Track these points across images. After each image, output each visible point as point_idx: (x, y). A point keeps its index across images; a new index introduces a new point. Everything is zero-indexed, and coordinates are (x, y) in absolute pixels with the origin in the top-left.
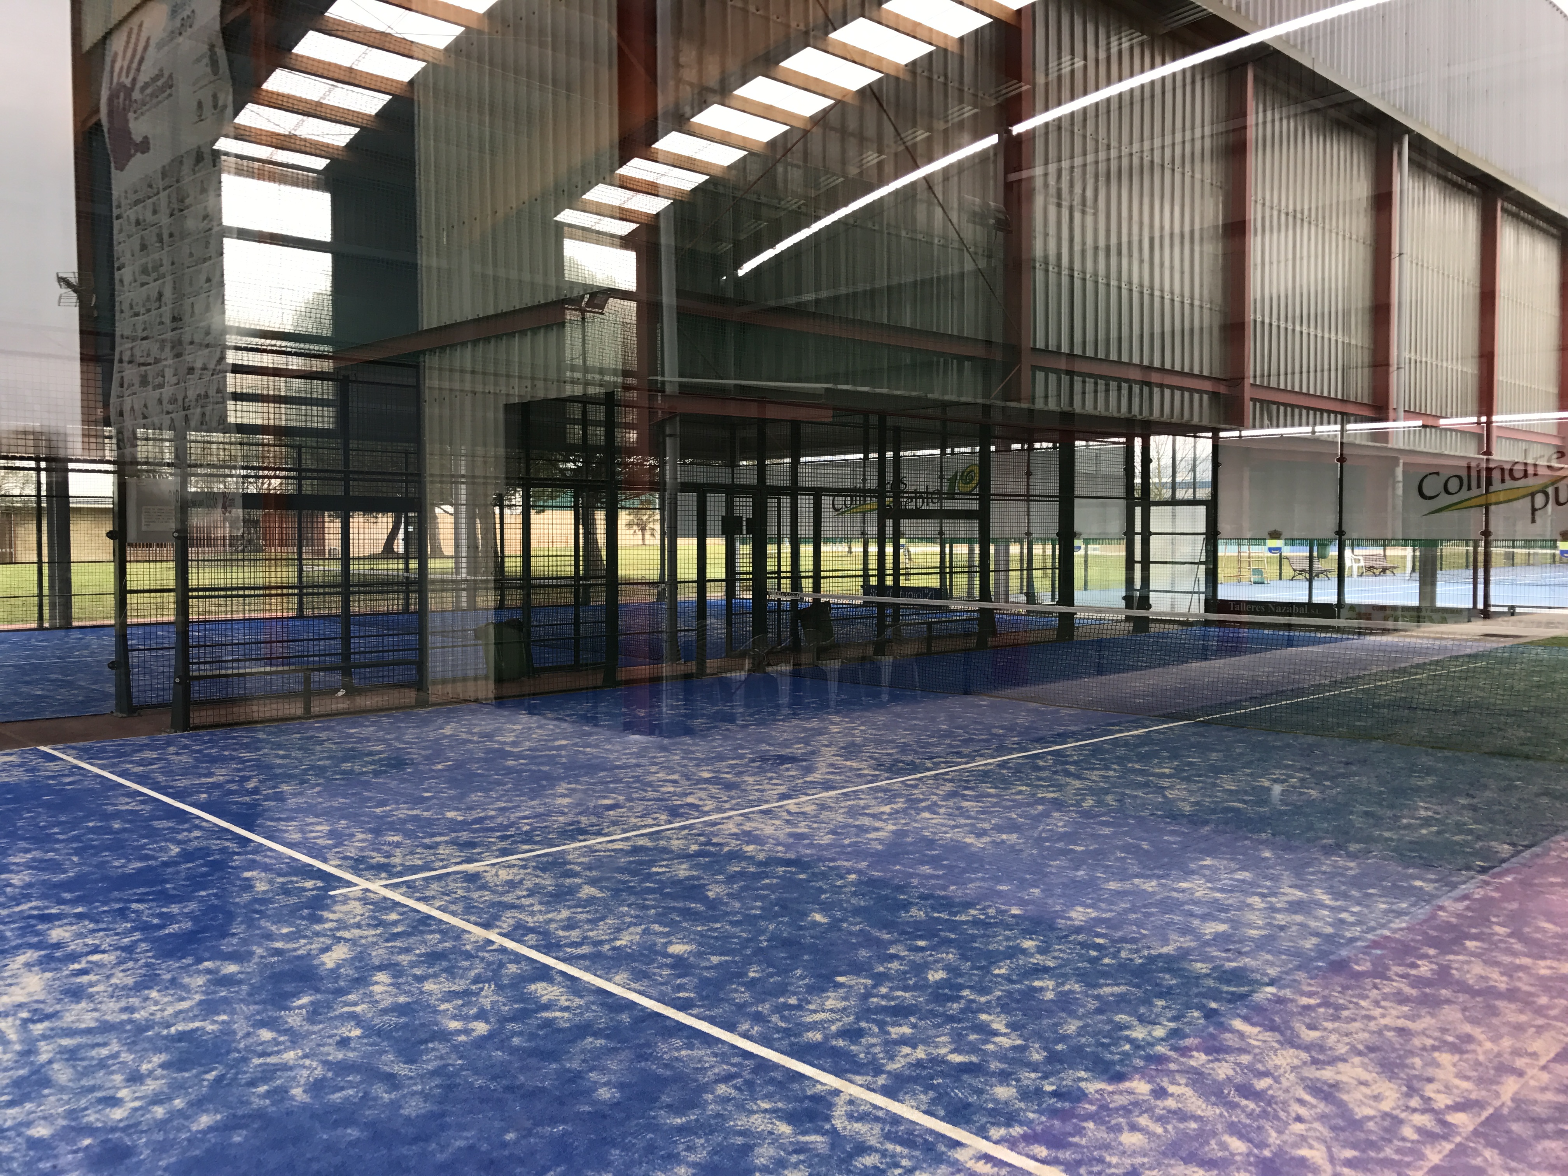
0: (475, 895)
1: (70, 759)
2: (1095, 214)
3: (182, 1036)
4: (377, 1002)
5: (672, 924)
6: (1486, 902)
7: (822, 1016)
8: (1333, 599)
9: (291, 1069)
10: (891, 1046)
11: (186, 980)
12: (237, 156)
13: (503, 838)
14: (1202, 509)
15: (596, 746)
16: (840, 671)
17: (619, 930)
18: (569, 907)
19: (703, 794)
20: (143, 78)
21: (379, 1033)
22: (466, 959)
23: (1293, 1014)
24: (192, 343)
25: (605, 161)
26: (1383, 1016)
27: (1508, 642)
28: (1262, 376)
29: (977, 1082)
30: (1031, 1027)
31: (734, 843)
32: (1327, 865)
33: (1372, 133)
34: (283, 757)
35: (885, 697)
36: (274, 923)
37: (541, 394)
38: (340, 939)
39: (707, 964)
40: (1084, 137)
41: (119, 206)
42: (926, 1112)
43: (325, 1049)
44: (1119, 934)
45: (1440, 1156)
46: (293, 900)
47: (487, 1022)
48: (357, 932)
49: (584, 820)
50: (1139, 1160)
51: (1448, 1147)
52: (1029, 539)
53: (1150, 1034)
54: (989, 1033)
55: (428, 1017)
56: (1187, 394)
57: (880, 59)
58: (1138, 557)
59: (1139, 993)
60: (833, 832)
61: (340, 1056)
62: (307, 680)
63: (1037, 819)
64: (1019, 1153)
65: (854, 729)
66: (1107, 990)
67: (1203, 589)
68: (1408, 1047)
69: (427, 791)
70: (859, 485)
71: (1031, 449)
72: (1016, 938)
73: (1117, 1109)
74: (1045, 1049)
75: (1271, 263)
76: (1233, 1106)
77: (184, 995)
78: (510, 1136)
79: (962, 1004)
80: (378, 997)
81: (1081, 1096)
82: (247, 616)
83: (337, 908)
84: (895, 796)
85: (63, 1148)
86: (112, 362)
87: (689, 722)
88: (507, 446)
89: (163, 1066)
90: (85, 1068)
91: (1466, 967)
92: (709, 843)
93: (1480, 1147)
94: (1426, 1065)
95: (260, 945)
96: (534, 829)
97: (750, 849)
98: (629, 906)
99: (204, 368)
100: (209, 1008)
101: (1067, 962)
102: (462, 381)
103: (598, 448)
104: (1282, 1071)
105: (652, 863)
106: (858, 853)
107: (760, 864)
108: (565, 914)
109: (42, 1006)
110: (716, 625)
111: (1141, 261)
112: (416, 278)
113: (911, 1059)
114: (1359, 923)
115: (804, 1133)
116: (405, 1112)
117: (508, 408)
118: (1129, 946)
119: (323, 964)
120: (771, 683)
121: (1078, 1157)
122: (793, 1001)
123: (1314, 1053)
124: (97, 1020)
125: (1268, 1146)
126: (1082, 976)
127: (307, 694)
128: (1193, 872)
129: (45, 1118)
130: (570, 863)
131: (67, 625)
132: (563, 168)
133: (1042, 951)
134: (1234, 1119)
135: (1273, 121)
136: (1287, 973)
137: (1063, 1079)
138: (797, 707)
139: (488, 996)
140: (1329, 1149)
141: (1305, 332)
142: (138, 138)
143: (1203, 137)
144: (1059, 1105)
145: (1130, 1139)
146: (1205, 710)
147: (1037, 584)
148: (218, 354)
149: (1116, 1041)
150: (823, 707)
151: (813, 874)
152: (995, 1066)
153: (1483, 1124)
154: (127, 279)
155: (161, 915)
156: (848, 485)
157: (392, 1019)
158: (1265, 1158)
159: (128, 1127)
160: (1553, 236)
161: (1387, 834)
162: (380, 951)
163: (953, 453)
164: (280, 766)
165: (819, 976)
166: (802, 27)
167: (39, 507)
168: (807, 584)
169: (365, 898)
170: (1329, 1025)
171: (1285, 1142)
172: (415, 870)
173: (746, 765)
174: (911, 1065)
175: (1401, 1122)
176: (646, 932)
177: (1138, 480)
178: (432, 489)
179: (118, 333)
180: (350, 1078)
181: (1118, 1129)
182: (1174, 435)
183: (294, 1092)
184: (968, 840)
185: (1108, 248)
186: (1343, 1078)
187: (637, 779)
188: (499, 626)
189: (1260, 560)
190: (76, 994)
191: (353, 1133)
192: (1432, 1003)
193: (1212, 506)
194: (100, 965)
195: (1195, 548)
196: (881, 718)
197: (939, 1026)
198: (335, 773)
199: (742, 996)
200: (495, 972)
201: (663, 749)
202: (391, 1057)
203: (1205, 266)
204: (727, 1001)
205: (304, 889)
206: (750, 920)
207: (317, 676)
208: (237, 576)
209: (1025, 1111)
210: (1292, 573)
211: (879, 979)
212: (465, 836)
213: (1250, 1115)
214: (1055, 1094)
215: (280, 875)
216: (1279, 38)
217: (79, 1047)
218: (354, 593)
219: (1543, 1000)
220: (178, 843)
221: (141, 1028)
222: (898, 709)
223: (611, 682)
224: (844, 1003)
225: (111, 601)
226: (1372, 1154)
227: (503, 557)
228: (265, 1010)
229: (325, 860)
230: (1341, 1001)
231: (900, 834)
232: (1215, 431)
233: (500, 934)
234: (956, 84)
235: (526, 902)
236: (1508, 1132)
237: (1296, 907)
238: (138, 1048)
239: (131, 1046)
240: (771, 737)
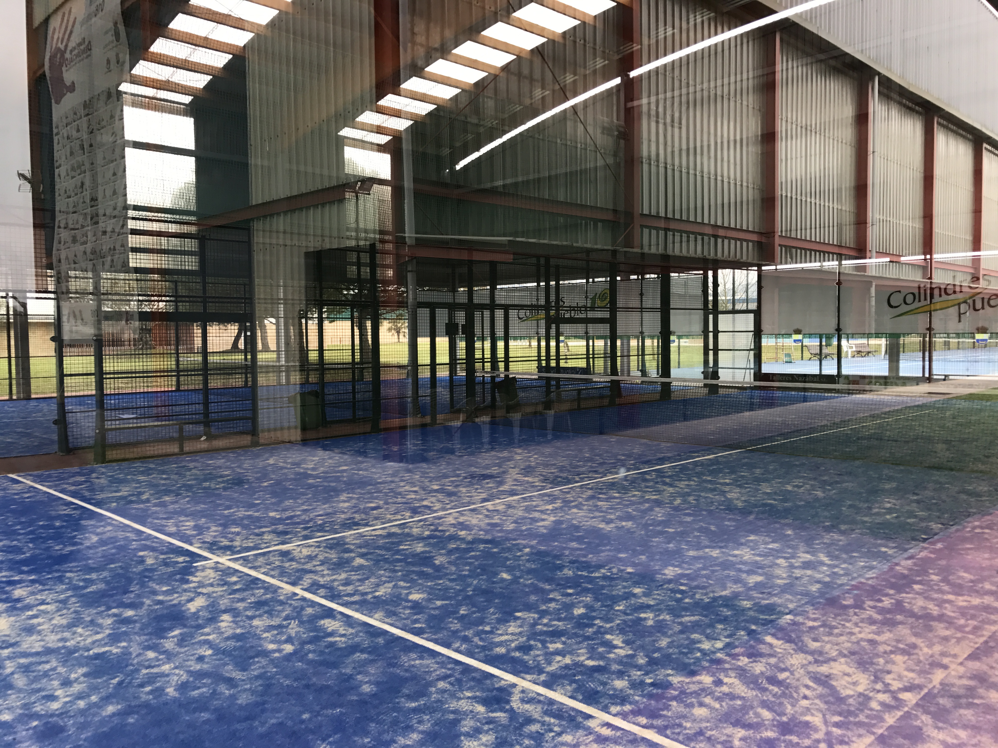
0: (287, 565)
1: (28, 482)
2: (680, 128)
3: (97, 656)
4: (222, 633)
5: (412, 581)
6: (925, 560)
7: (506, 637)
8: (834, 372)
9: (168, 675)
10: (549, 656)
11: (101, 621)
12: (132, 94)
13: (305, 529)
14: (752, 316)
15: (366, 470)
16: (521, 421)
17: (378, 585)
18: (347, 572)
19: (433, 499)
20: (72, 45)
21: (224, 652)
22: (280, 605)
23: (804, 632)
24: (104, 215)
25: (367, 97)
26: (860, 632)
27: (942, 397)
28: (786, 231)
29: (604, 678)
30: (638, 643)
31: (452, 530)
32: (827, 538)
33: (855, 75)
34: (165, 479)
35: (550, 437)
36: (157, 584)
37: (328, 246)
38: (200, 594)
39: (434, 606)
40: (673, 78)
41: (57, 127)
42: (571, 697)
43: (189, 663)
44: (695, 583)
45: (894, 720)
46: (170, 569)
47: (293, 644)
48: (210, 589)
49: (357, 517)
50: (704, 725)
51: (899, 714)
52: (642, 336)
53: (713, 646)
54: (611, 646)
55: (255, 642)
56: (738, 243)
57: (543, 29)
58: (711, 347)
59: (706, 620)
60: (515, 522)
61: (198, 667)
62: (181, 430)
63: (645, 512)
64: (629, 722)
65: (530, 457)
66: (687, 619)
67: (752, 366)
68: (875, 652)
69: (257, 499)
70: (534, 303)
71: (643, 278)
72: (629, 587)
73: (691, 693)
74: (647, 656)
75: (791, 159)
76: (765, 690)
77: (99, 630)
78: (305, 716)
79: (595, 629)
80: (223, 630)
81: (668, 685)
82: (146, 390)
83: (197, 574)
84: (556, 499)
85: (20, 727)
86: (53, 228)
87: (425, 454)
88: (307, 280)
89: (85, 675)
90: (35, 677)
91: (913, 601)
92: (436, 530)
93: (919, 714)
94: (887, 662)
95: (148, 598)
96: (325, 523)
97: (463, 533)
98: (385, 570)
99: (113, 231)
100: (114, 638)
101: (662, 602)
102: (278, 238)
103: (366, 281)
104: (795, 667)
105: (400, 543)
106: (531, 535)
107: (469, 543)
108: (343, 576)
109: (7, 638)
110: (443, 393)
111: (709, 158)
112: (247, 172)
113: (561, 664)
114: (846, 574)
115: (492, 711)
116: (239, 702)
117: (307, 254)
118: (700, 591)
119: (189, 609)
120: (477, 429)
121: (666, 723)
122: (488, 628)
123: (816, 656)
124: (43, 647)
125: (785, 714)
126: (671, 611)
127: (181, 439)
128: (742, 544)
129: (8, 709)
130: (348, 544)
131: (28, 398)
132: (341, 101)
133: (645, 595)
134: (765, 698)
135: (793, 68)
136: (799, 606)
137: (657, 675)
138: (494, 444)
139: (294, 628)
140: (824, 715)
141: (813, 202)
142: (68, 84)
143: (748, 79)
144: (655, 691)
145: (700, 712)
146: (752, 442)
147: (647, 364)
148: (121, 223)
149: (691, 651)
150: (510, 443)
151: (503, 549)
152: (615, 667)
153: (922, 699)
154: (63, 174)
155: (84, 580)
156: (529, 303)
157: (231, 644)
158: (784, 723)
159: (62, 714)
160: (969, 140)
161: (866, 519)
162: (225, 601)
163: (593, 282)
164: (164, 485)
165: (505, 613)
166: (493, 9)
167: (8, 323)
168: (502, 365)
169: (216, 568)
170: (826, 639)
171: (796, 712)
172: (248, 549)
173: (461, 481)
174: (561, 668)
175: (869, 698)
176: (395, 586)
177: (711, 298)
178: (259, 308)
179: (57, 209)
180: (204, 681)
181: (691, 705)
182: (734, 269)
183: (168, 690)
184: (601, 526)
185: (688, 149)
186: (834, 671)
187: (392, 490)
188: (302, 395)
189: (790, 348)
190: (30, 630)
191: (205, 716)
192: (891, 624)
193: (757, 314)
194: (45, 612)
195: (747, 340)
196: (548, 450)
197: (580, 643)
198: (198, 489)
199: (455, 625)
200: (298, 614)
201: (409, 471)
202: (230, 667)
203: (750, 159)
204: (446, 629)
205: (177, 563)
206: (461, 578)
207: (188, 428)
208: (137, 365)
209: (633, 695)
210: (810, 356)
211: (543, 614)
212: (281, 528)
213: (774, 695)
214: (652, 684)
215: (162, 554)
216: (796, 15)
217: (31, 664)
218: (211, 374)
219: (962, 622)
220: (97, 534)
221: (71, 651)
222: (558, 444)
223: (376, 429)
224: (520, 629)
225: (54, 381)
226: (852, 719)
227: (308, 350)
228: (150, 639)
229: (191, 544)
230: (834, 624)
231: (558, 523)
232: (759, 266)
233: (302, 589)
234: (592, 45)
235: (319, 568)
236: (938, 704)
237: (807, 565)
238: (69, 664)
239: (64, 663)
240: (477, 462)
